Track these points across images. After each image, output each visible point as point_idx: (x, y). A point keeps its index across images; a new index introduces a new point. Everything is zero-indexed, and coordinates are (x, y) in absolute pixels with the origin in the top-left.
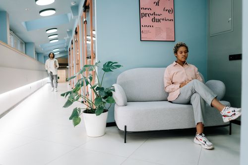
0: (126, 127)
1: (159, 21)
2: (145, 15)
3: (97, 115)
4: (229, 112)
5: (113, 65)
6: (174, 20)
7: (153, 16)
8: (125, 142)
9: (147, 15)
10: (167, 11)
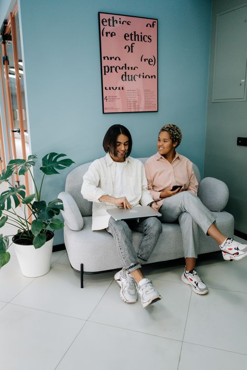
0: (82, 266)
1: (133, 78)
2: (110, 69)
3: (36, 248)
4: (231, 249)
5: (58, 160)
6: (156, 77)
7: (124, 70)
8: (82, 287)
9: (113, 69)
10: (147, 61)
